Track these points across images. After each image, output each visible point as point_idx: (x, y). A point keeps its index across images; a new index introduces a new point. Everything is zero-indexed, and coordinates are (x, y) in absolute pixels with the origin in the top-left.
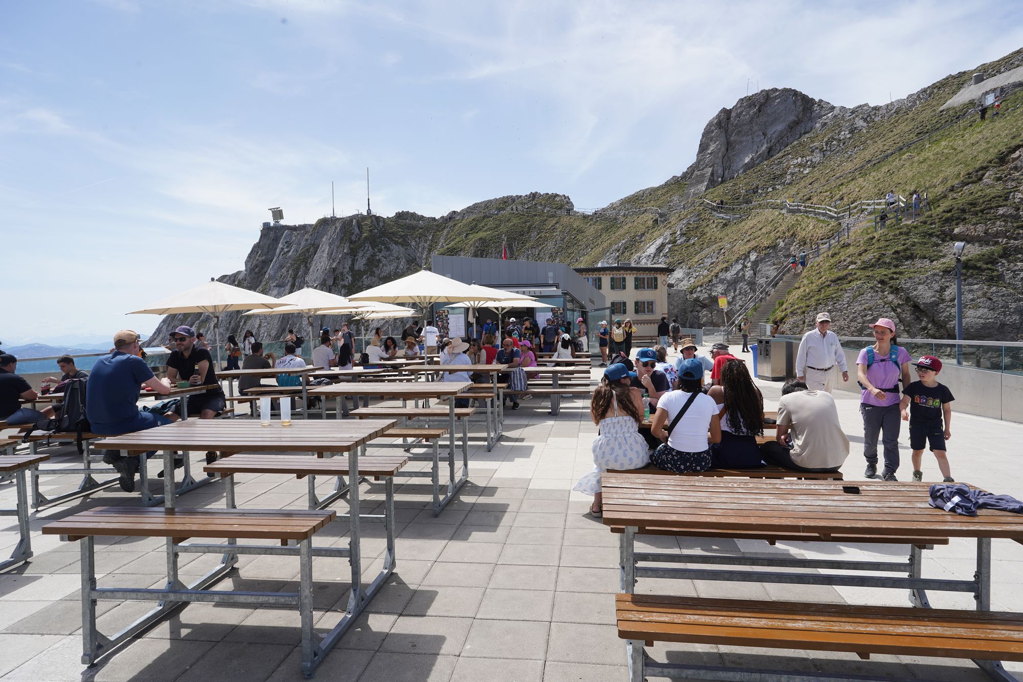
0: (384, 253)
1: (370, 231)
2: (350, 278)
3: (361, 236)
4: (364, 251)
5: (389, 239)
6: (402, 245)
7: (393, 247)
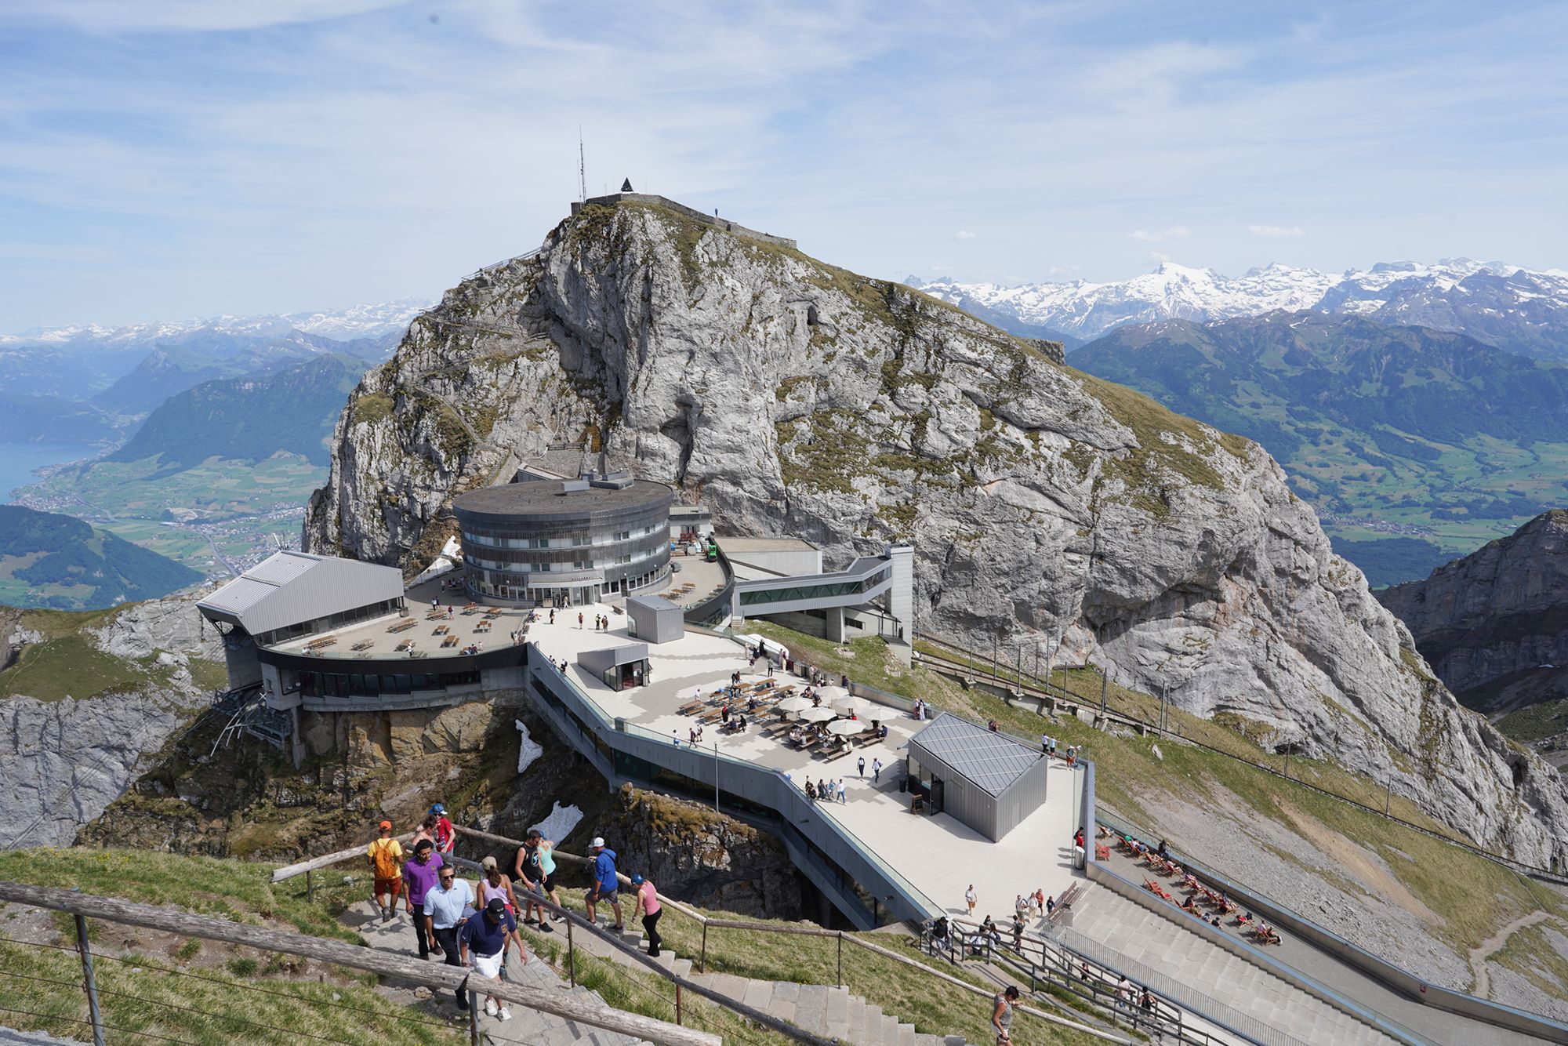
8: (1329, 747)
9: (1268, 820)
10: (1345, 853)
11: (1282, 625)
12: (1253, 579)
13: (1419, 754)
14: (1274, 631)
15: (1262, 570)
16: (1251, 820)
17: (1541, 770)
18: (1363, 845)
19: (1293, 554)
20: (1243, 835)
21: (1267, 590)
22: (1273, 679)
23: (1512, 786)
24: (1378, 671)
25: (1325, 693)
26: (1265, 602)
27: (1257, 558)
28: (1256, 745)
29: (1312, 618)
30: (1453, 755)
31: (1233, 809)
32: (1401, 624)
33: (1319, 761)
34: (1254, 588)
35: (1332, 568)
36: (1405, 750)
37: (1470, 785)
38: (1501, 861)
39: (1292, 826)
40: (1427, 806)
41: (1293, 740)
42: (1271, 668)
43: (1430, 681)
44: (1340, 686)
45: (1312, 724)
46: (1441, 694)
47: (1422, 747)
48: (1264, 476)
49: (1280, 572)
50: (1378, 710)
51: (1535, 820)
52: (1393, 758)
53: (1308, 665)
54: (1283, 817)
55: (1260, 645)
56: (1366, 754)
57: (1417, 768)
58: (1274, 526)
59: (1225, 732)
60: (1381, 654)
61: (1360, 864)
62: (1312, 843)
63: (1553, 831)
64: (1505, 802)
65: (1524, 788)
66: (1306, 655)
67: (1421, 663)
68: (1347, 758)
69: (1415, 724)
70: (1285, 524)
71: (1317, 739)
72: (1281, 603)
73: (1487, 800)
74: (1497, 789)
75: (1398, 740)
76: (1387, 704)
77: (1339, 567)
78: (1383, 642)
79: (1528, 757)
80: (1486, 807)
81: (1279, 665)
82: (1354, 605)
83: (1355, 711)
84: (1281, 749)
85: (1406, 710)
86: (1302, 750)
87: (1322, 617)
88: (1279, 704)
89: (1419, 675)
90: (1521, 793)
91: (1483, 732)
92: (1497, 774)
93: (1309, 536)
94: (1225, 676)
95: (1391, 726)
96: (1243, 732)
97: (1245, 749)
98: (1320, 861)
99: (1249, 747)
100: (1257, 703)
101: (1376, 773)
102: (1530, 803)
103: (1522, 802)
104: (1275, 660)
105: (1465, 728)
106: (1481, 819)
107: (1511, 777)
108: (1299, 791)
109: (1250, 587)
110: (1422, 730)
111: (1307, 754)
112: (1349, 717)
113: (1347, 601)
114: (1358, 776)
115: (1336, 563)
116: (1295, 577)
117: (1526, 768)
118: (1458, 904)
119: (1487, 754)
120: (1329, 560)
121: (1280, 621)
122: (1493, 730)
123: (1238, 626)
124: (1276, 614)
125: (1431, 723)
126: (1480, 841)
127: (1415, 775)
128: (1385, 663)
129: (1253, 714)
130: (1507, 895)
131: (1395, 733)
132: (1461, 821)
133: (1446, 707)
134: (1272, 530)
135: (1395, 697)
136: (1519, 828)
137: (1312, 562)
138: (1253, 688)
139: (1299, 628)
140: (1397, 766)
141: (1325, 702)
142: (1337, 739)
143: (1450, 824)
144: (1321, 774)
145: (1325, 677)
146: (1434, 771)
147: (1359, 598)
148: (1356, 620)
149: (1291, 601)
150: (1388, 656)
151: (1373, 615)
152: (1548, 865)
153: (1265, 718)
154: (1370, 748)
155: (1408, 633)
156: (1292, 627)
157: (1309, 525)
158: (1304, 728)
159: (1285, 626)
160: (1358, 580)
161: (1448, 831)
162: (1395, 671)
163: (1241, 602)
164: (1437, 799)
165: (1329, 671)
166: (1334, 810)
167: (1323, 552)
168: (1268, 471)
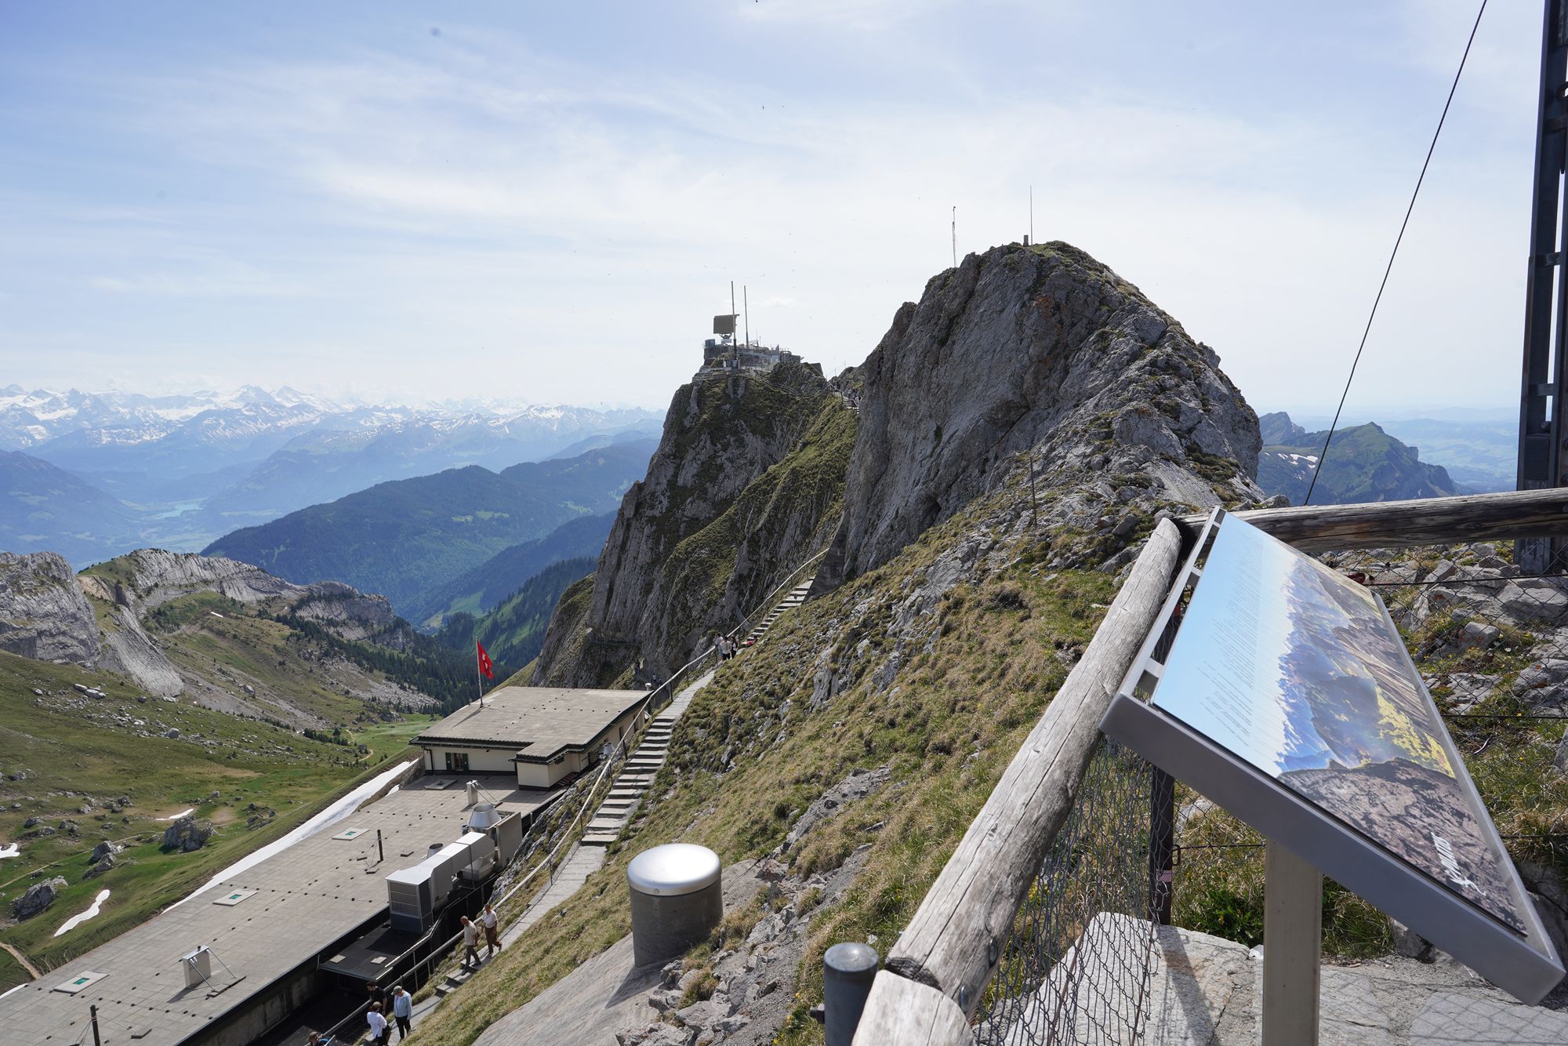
0: (733, 451)
1: (718, 407)
2: (665, 502)
3: (700, 418)
4: (697, 449)
5: (745, 422)
6: (763, 437)
7: (749, 438)
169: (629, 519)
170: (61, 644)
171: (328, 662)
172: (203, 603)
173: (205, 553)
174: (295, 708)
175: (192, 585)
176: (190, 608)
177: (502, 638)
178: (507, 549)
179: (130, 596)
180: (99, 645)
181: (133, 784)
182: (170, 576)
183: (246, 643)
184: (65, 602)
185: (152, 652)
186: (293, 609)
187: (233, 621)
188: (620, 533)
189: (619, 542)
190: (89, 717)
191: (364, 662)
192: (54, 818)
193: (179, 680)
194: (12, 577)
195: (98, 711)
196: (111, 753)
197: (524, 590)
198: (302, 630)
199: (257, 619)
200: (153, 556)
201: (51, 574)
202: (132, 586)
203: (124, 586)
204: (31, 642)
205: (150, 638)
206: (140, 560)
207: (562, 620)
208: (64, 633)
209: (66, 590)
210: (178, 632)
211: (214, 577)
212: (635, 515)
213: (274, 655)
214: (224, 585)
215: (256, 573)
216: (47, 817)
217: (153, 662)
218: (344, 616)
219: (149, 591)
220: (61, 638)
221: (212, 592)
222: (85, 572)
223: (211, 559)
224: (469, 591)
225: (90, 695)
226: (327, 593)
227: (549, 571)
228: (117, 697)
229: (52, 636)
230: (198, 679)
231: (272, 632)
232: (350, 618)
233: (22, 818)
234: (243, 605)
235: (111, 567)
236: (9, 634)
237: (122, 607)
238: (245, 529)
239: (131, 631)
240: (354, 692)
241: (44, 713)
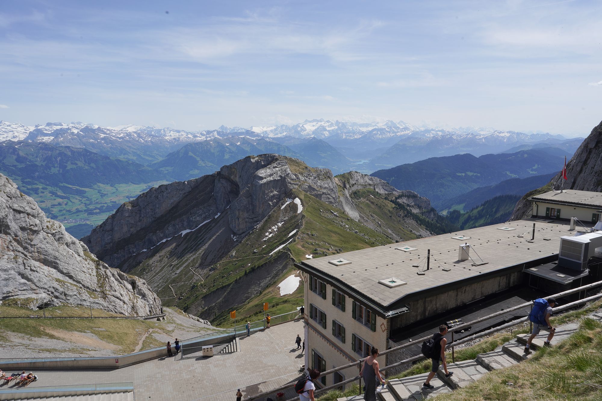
8: (62, 299)
9: (39, 339)
10: (78, 338)
11: (29, 253)
12: (10, 234)
13: (99, 290)
14: (26, 256)
15: (13, 229)
16: (31, 342)
17: (140, 282)
18: (85, 332)
19: (27, 220)
20: (28, 350)
21: (18, 238)
22: (30, 277)
23: (133, 291)
24: (76, 262)
25: (56, 277)
26: (18, 244)
27: (9, 224)
28: (28, 309)
29: (43, 246)
30: (111, 286)
31: (20, 341)
32: (82, 243)
33: (59, 306)
34: (11, 238)
35: (48, 224)
36: (93, 290)
37: (119, 295)
38: (135, 318)
39: (52, 337)
40: (106, 309)
41: (45, 301)
42: (28, 272)
43: (97, 261)
44: (62, 272)
45: (53, 293)
46: (102, 265)
47: (100, 287)
48: (4, 185)
49: (23, 229)
50: (80, 278)
51: (142, 300)
52: (90, 295)
53: (46, 268)
54: (47, 335)
55: (20, 263)
56: (79, 296)
57: (99, 296)
58: (15, 208)
59: (9, 308)
60: (76, 255)
61: (85, 340)
62: (63, 340)
63: (148, 302)
64: (132, 297)
65: (136, 290)
66: (44, 263)
67: (93, 256)
68: (71, 301)
69: (95, 279)
70: (20, 207)
71: (57, 297)
72: (27, 243)
73: (126, 299)
74: (128, 293)
75: (90, 287)
76: (83, 274)
77: (51, 223)
78: (76, 251)
79: (135, 279)
80: (126, 302)
81: (31, 270)
82: (61, 238)
83: (71, 281)
84: (40, 308)
85: (91, 275)
86: (50, 304)
87: (47, 245)
88: (36, 288)
89: (93, 260)
90: (136, 292)
91: (119, 275)
92: (127, 288)
93: (33, 211)
94: (4, 282)
95: (86, 283)
96: (20, 306)
97: (23, 312)
98: (68, 346)
99: (24, 311)
100: (24, 290)
101: (84, 303)
102: (139, 295)
103: (137, 295)
104: (29, 268)
105: (113, 275)
106: (125, 306)
107: (132, 288)
108: (52, 321)
109: (9, 238)
110: (98, 281)
111: (53, 305)
112: (69, 285)
113: (57, 237)
114: (77, 307)
115: (49, 222)
116: (31, 230)
117: (135, 283)
118: (124, 339)
119: (122, 282)
120: (46, 221)
121: (28, 251)
122: (122, 273)
123: (6, 257)
124: (25, 248)
125: (101, 277)
126: (127, 315)
127: (99, 298)
128: (79, 259)
129: (22, 296)
130: (140, 328)
131: (88, 285)
132: (119, 309)
133: (105, 269)
134: (14, 210)
135: (85, 271)
136: (138, 305)
137: (38, 222)
138: (20, 284)
139: (38, 252)
140: (92, 297)
141: (57, 281)
142: (65, 295)
143: (116, 312)
144: (61, 311)
145: (54, 270)
146: (106, 294)
147: (62, 234)
148: (63, 244)
149: (31, 241)
150: (79, 256)
151: (70, 240)
152: (149, 313)
153: (30, 296)
154: (80, 294)
155: (85, 246)
156: (34, 252)
157: (32, 206)
158: (49, 295)
159: (31, 253)
160: (60, 227)
161: (115, 315)
162: (83, 261)
163: (5, 245)
164: (109, 305)
165: (56, 268)
166: (70, 323)
167: (42, 217)
168: (6, 184)
169: (591, 149)
170: (328, 197)
171: (406, 219)
172: (368, 191)
173: (370, 175)
174: (393, 233)
175: (366, 185)
176: (364, 193)
177: (472, 222)
178: (478, 188)
179: (348, 186)
180: (338, 200)
181: (344, 245)
182: (359, 181)
183: (380, 207)
184: (330, 184)
185: (352, 205)
186: (396, 198)
187: (377, 199)
188: (584, 156)
189: (583, 159)
190: (334, 221)
191: (418, 221)
192: (322, 250)
193: (358, 216)
194: (318, 175)
195: (336, 220)
196: (339, 234)
197: (484, 205)
198: (399, 206)
199: (385, 200)
200: (355, 174)
201: (327, 176)
202: (349, 183)
203: (346, 182)
204: (321, 195)
205: (352, 200)
206: (352, 174)
207: (526, 204)
208: (329, 194)
209: (331, 181)
210: (360, 200)
211: (372, 183)
212: (595, 147)
213: (388, 213)
214: (375, 187)
215: (386, 184)
216: (320, 249)
217: (352, 208)
218: (413, 204)
219: (353, 185)
220: (328, 196)
221: (371, 189)
222: (336, 176)
223: (372, 177)
224: (460, 203)
225: (335, 215)
226: (408, 195)
227: (496, 198)
228: (342, 217)
229: (326, 195)
230: (364, 217)
231: (388, 205)
232: (415, 205)
233: (314, 248)
234: (380, 194)
235: (343, 176)
236: (315, 192)
237: (345, 189)
238: (382, 170)
239: (347, 197)
240: (413, 231)
241: (322, 218)
